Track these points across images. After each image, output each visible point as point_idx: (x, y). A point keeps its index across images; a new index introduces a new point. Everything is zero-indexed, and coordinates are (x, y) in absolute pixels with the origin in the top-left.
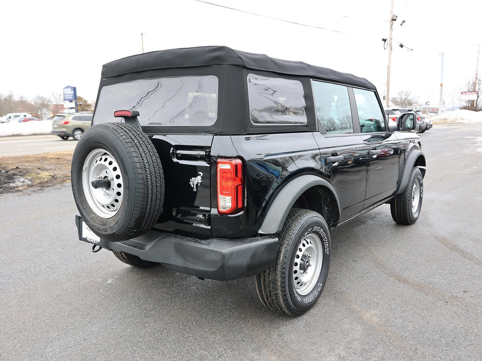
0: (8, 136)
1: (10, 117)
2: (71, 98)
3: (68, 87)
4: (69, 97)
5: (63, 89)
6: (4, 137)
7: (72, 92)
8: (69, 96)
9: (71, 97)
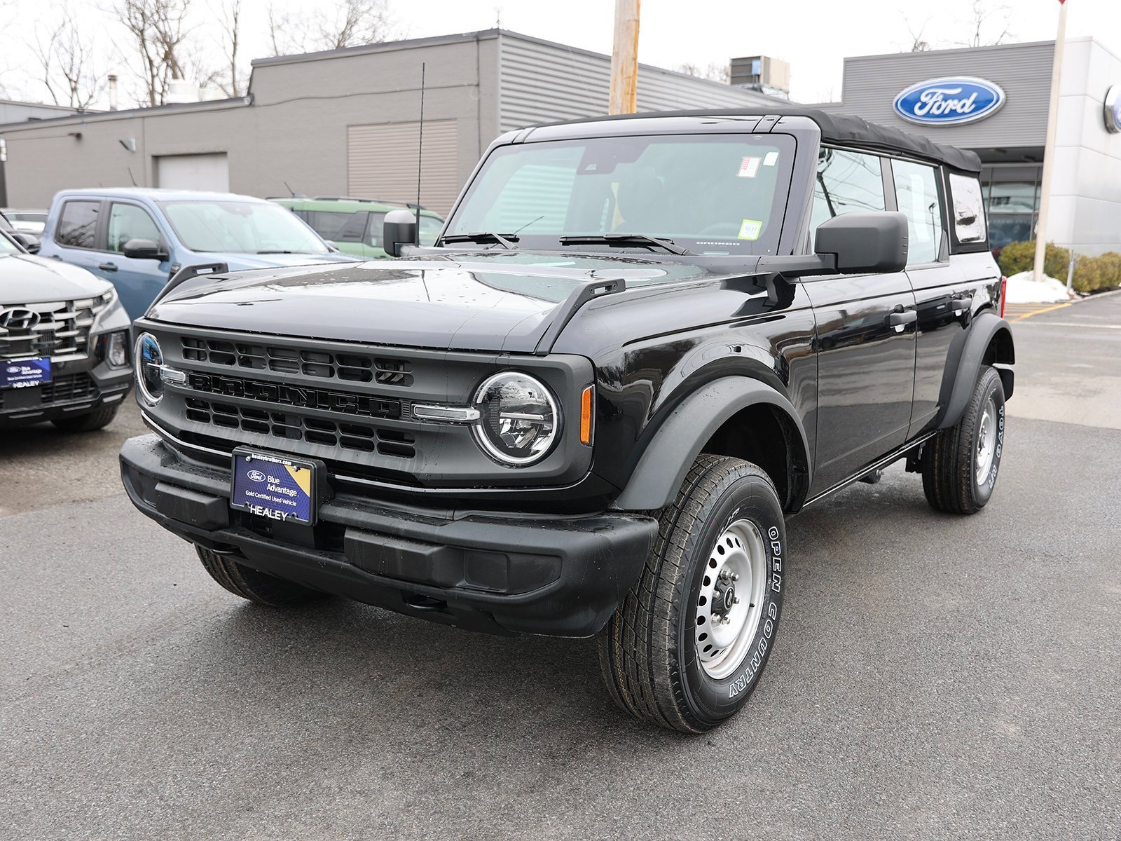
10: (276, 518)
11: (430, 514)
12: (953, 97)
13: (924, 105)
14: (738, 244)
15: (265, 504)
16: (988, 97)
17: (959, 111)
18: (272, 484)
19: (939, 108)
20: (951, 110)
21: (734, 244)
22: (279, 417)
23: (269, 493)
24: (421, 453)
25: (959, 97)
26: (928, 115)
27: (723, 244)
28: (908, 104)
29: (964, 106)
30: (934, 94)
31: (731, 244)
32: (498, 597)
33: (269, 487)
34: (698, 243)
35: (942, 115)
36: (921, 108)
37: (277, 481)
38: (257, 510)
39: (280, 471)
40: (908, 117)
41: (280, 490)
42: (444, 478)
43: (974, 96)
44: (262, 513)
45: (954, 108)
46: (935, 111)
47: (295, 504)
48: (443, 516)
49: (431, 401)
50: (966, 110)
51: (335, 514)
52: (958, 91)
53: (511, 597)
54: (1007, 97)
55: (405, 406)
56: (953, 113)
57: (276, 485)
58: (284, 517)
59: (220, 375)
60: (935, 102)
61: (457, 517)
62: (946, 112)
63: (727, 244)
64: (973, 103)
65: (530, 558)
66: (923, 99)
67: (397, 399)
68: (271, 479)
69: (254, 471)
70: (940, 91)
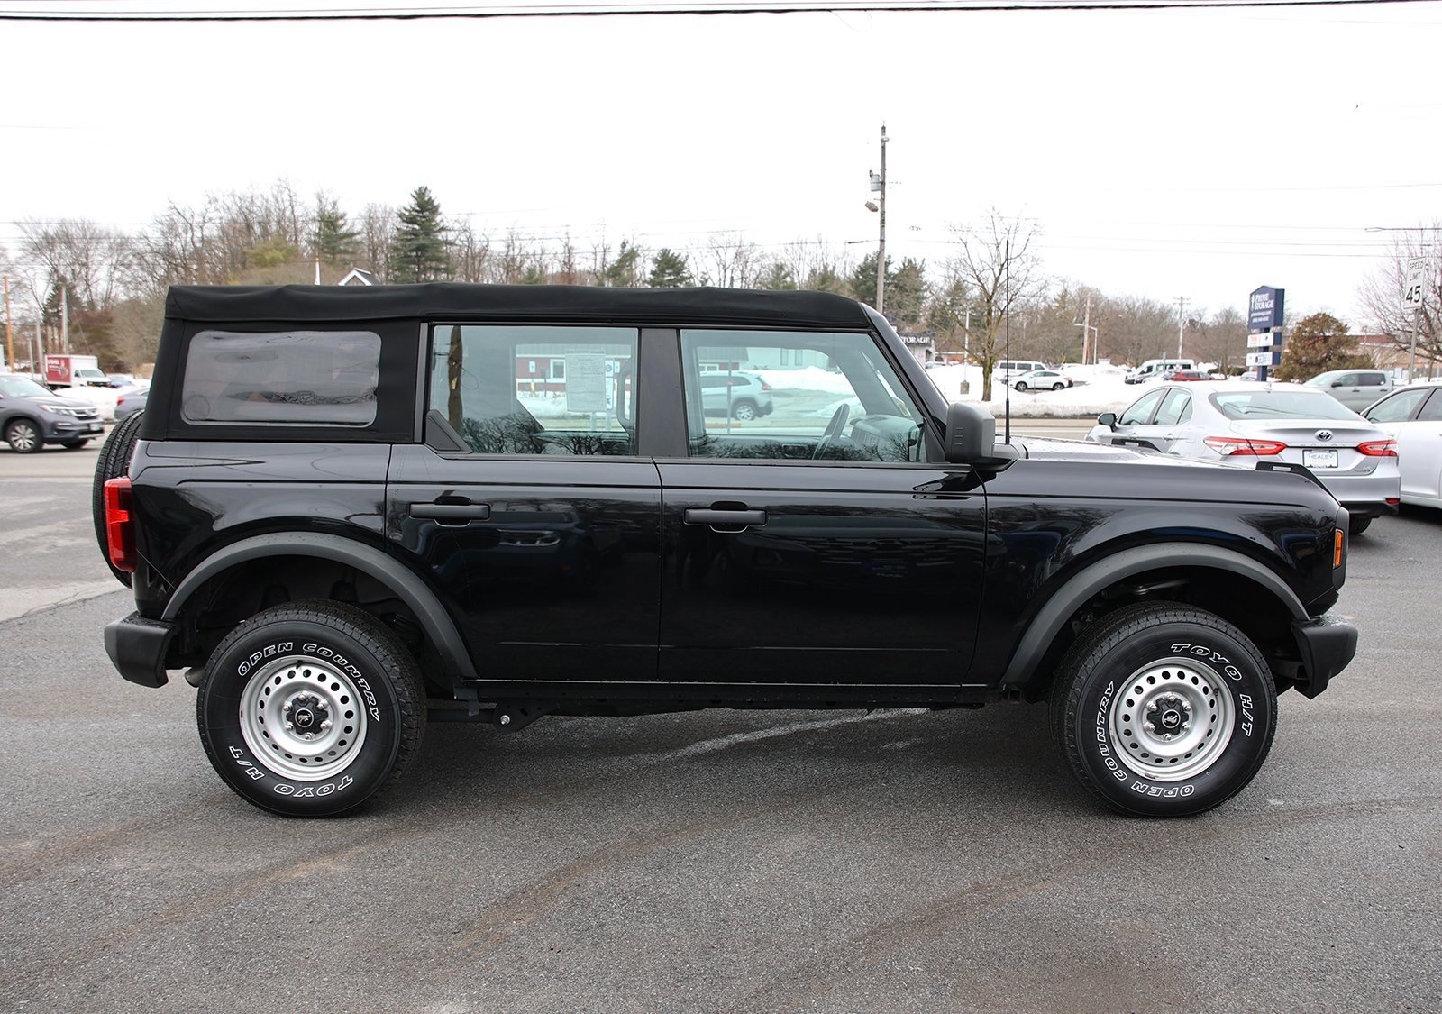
0: (1074, 417)
1: (1150, 369)
2: (1267, 319)
3: (1262, 290)
4: (1261, 316)
5: (1251, 295)
6: (1065, 418)
7: (1271, 304)
8: (1263, 314)
9: (1265, 318)
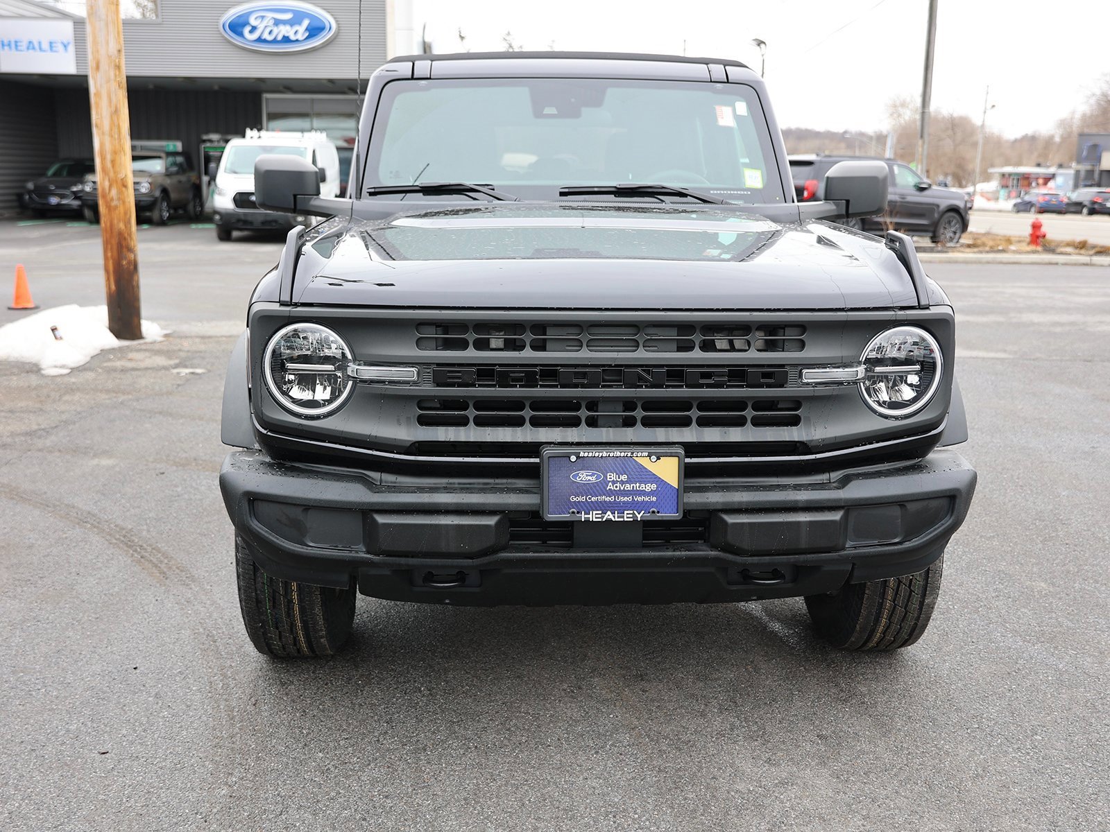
10: (626, 519)
11: (807, 481)
12: (284, 22)
13: (254, 29)
14: (749, 193)
15: (604, 507)
16: (320, 25)
17: (293, 38)
18: (614, 482)
19: (270, 32)
20: (284, 36)
21: (745, 193)
22: (593, 404)
23: (610, 493)
24: (808, 419)
25: (291, 23)
26: (260, 40)
27: (735, 192)
28: (237, 27)
29: (296, 32)
30: (263, 17)
31: (742, 193)
32: (896, 547)
33: (610, 486)
34: (712, 192)
35: (275, 41)
36: (251, 32)
37: (624, 478)
38: (594, 516)
39: (627, 467)
40: (237, 40)
41: (629, 487)
42: (837, 441)
43: (306, 23)
44: (602, 517)
45: (286, 35)
46: (266, 36)
47: (654, 499)
48: (821, 480)
49: (820, 364)
50: (300, 37)
51: (709, 501)
52: (288, 16)
53: (907, 545)
54: (339, 27)
55: (792, 373)
56: (286, 40)
57: (622, 482)
58: (639, 516)
59: (495, 365)
60: (266, 27)
61: (833, 479)
62: (280, 38)
63: (739, 192)
64: (307, 29)
65: (925, 503)
66: (253, 21)
67: (783, 366)
68: (612, 476)
69: (582, 472)
70: (270, 15)
